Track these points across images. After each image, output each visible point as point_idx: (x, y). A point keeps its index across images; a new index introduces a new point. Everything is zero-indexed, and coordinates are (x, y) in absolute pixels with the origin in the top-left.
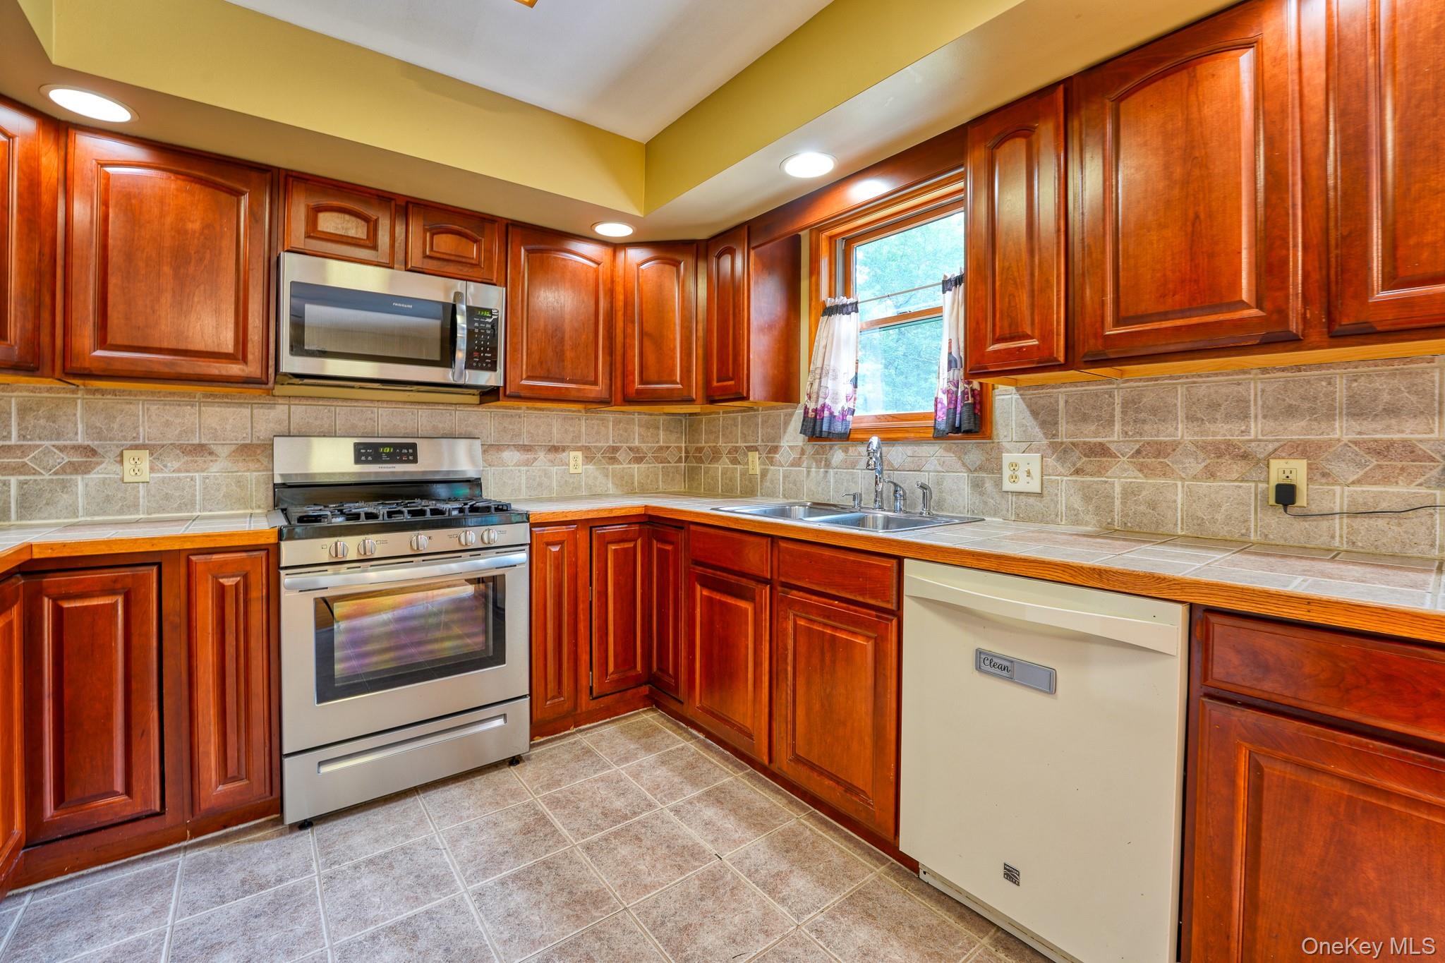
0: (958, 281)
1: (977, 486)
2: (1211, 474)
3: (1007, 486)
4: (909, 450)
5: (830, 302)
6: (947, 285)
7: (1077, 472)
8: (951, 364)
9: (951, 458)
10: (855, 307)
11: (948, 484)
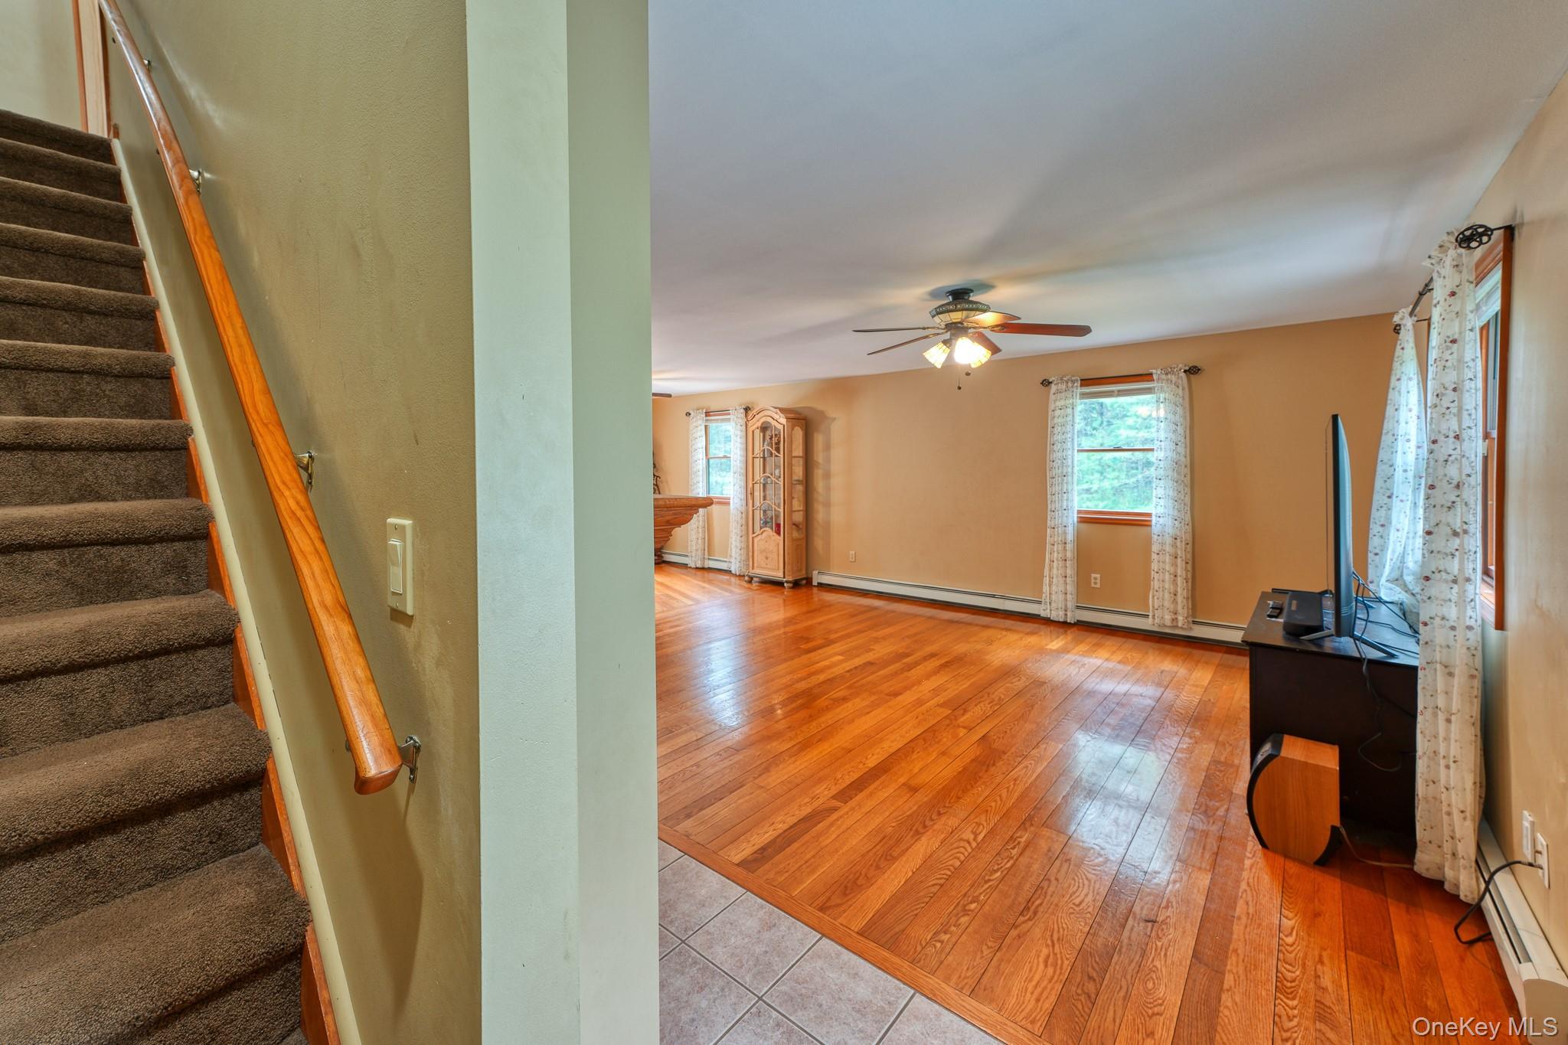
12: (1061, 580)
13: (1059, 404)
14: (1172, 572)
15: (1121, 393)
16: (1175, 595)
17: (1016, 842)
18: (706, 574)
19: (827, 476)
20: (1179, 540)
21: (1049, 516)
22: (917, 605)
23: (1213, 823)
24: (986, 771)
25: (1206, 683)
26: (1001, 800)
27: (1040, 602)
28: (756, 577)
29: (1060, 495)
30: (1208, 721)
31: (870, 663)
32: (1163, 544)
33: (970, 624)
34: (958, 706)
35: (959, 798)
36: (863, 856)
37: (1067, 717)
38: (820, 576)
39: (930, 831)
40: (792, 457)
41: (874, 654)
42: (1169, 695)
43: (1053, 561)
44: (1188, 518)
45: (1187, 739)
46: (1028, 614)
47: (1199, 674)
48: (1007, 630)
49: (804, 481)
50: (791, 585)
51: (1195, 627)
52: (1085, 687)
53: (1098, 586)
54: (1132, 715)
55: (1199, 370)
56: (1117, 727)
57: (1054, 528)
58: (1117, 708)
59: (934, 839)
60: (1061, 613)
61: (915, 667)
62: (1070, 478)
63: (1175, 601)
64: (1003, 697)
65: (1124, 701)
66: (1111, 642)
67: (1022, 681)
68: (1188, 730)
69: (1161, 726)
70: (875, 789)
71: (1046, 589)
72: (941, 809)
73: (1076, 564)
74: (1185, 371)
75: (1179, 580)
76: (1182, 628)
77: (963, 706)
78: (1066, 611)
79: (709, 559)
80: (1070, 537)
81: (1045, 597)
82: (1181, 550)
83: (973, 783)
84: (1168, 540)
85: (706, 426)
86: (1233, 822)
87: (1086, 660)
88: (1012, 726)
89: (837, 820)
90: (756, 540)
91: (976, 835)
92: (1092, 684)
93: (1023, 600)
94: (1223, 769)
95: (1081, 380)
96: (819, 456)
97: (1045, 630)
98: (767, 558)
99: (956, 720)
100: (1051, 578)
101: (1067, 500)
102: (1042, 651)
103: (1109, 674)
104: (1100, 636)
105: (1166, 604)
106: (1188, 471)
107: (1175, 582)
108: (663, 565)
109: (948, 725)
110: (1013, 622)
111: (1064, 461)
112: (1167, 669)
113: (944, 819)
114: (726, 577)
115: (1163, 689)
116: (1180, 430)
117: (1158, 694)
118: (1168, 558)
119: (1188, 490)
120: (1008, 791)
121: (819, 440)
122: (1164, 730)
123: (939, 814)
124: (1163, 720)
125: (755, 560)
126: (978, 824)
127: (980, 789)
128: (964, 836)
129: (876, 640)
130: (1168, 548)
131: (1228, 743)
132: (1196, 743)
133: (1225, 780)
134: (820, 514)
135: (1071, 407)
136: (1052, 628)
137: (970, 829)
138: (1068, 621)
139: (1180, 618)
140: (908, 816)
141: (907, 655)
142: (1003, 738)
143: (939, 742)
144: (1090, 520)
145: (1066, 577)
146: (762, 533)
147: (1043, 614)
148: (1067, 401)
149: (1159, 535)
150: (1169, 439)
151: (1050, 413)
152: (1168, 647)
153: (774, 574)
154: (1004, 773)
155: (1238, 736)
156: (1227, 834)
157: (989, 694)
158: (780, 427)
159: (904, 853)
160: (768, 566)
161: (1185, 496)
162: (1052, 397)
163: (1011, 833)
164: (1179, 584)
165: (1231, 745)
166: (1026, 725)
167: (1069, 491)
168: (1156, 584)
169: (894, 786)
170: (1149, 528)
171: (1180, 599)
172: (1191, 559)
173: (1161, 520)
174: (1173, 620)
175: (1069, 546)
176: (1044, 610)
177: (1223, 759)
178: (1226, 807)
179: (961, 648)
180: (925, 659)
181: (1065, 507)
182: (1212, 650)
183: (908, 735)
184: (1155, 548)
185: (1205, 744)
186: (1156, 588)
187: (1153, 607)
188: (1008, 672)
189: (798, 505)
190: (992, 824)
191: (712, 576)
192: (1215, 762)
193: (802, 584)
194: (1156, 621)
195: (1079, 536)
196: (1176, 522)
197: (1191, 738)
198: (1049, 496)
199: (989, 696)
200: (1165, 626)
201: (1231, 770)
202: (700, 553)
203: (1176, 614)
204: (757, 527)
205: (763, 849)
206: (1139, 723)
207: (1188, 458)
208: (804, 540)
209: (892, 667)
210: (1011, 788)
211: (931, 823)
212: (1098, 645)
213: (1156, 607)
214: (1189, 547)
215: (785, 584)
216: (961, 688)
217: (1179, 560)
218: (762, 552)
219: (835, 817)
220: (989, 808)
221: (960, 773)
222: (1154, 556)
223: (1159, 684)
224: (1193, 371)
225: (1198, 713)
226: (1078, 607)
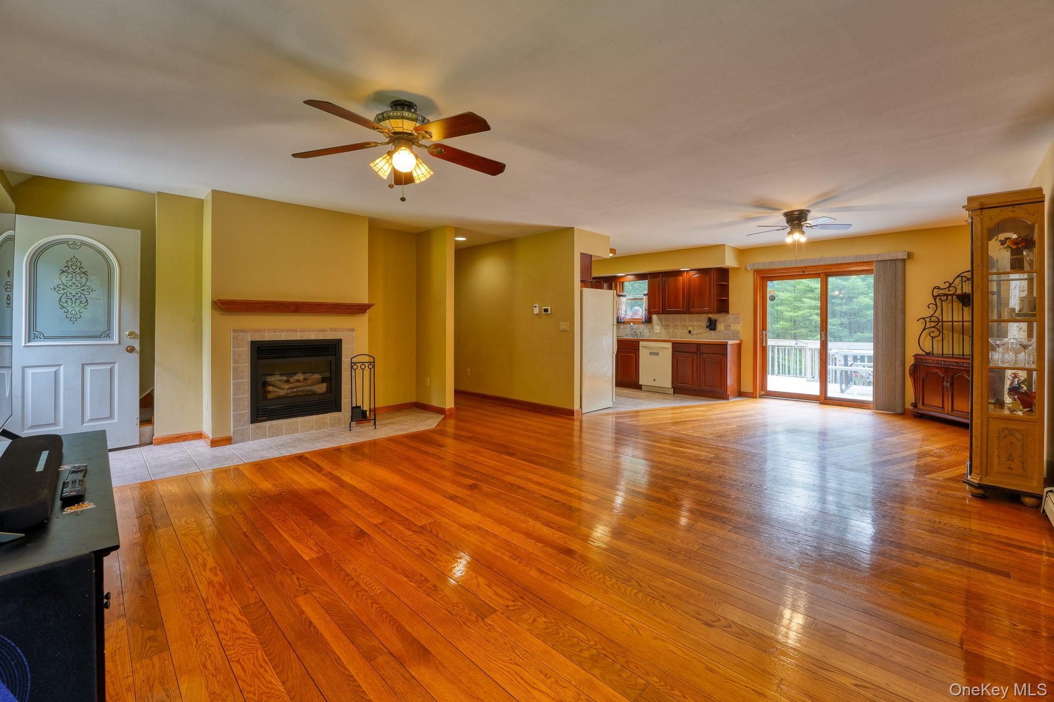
0: (646, 295)
1: (650, 332)
2: (682, 329)
3: (655, 332)
4: (637, 325)
5: (619, 294)
6: (644, 295)
7: (666, 329)
8: (645, 310)
9: (645, 327)
10: (625, 296)
11: (645, 332)
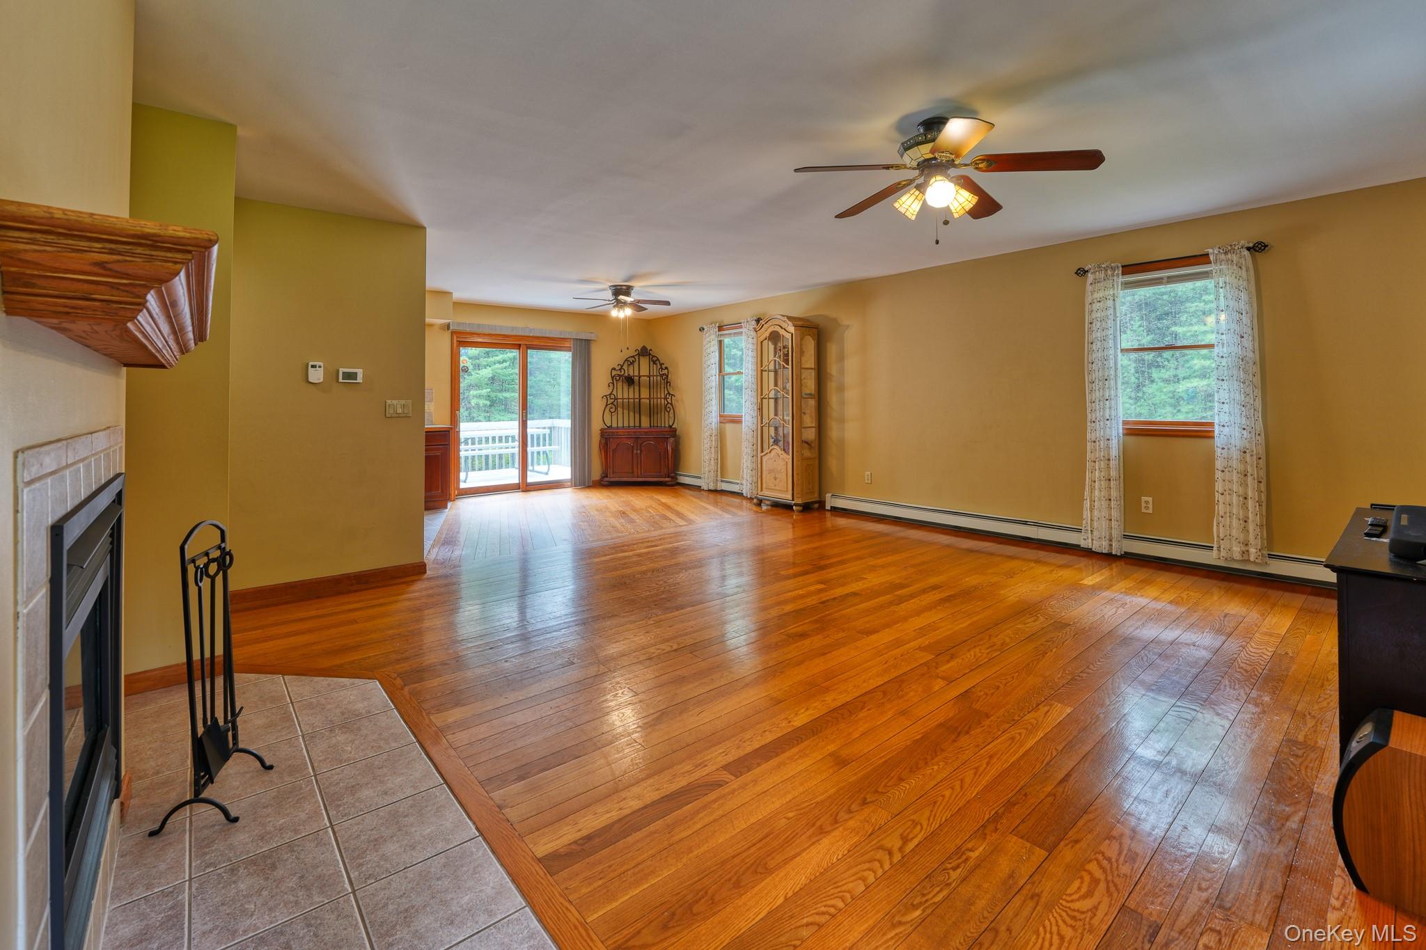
12: (1104, 504)
13: (1097, 295)
14: (1241, 493)
15: (1171, 280)
16: (1245, 521)
17: (964, 857)
18: (719, 497)
19: (841, 388)
20: (1248, 455)
21: (1089, 428)
22: (937, 532)
23: (1280, 840)
24: (954, 741)
25: (1283, 631)
26: (962, 787)
27: (1079, 531)
28: (768, 500)
29: (1101, 403)
30: (1283, 682)
31: (855, 594)
32: (1229, 459)
33: (992, 554)
34: (946, 650)
35: (901, 780)
36: (723, 863)
37: (1087, 670)
38: (833, 500)
39: (841, 829)
40: (802, 368)
41: (864, 584)
42: (1232, 646)
43: (1095, 482)
44: (1260, 426)
45: (1251, 708)
46: (1066, 544)
47: (1275, 620)
48: (1037, 561)
49: (816, 395)
50: (800, 508)
51: (1273, 562)
52: (1120, 632)
53: (1150, 511)
54: (1177, 671)
55: (1266, 246)
56: (1154, 688)
57: (1095, 442)
58: (1158, 661)
59: (841, 843)
60: (1105, 543)
61: (909, 600)
62: (1112, 382)
63: (1245, 530)
64: (1008, 640)
65: (1169, 652)
66: (1165, 578)
67: (1038, 622)
68: (1254, 694)
69: (1216, 687)
70: (788, 758)
71: (1086, 514)
72: (867, 796)
73: (1122, 485)
74: (1248, 249)
75: (1250, 503)
76: (1254, 562)
77: (952, 651)
78: (1111, 540)
79: (722, 481)
80: (1114, 452)
81: (1086, 523)
82: (1252, 465)
83: (929, 757)
84: (1235, 454)
85: (720, 342)
86: (1311, 841)
87: (1128, 599)
88: (1009, 679)
89: (715, 801)
90: (765, 459)
91: (905, 840)
92: (1129, 629)
93: (1060, 528)
94: (1300, 752)
95: (1122, 266)
96: (833, 368)
97: (1084, 562)
98: (775, 479)
99: (937, 668)
100: (1093, 501)
101: (1110, 408)
102: (1076, 587)
103: (1158, 616)
104: (1151, 571)
105: (1234, 533)
106: (1257, 369)
107: (1244, 506)
108: (676, 487)
109: (923, 675)
110: (1047, 553)
111: (1105, 363)
112: (1233, 612)
113: (867, 811)
114: (737, 500)
115: (1224, 638)
116: (1246, 319)
117: (1217, 644)
118: (1235, 477)
119: (1258, 392)
120: (975, 774)
121: (832, 350)
122: (1219, 692)
123: (864, 803)
124: (1220, 678)
125: (764, 481)
126: (915, 823)
127: (936, 767)
128: (888, 843)
129: (873, 569)
130: (1235, 464)
131: (1310, 714)
132: (1264, 712)
133: (1303, 772)
134: (834, 432)
135: (1112, 298)
136: (1094, 561)
137: (901, 831)
138: (1113, 553)
139: (1252, 550)
140: (817, 803)
141: (902, 586)
142: (992, 694)
143: (902, 696)
144: (1139, 431)
145: (1110, 500)
146: (770, 452)
147: (1083, 544)
148: (1107, 293)
149: (1223, 449)
150: (1232, 330)
151: (1087, 307)
152: (1237, 586)
153: (783, 496)
154: (978, 746)
155: (1325, 704)
156: (1301, 863)
157: (990, 636)
158: (788, 336)
159: (785, 864)
160: (777, 488)
161: (1254, 400)
162: (1089, 288)
163: (959, 842)
164: (1249, 508)
165: (1314, 717)
166: (1029, 679)
167: (1113, 397)
168: (1220, 509)
169: (817, 755)
170: (1211, 440)
171: (1251, 527)
172: (1265, 478)
173: (1226, 430)
174: (1243, 553)
175: (1113, 463)
176: (1085, 539)
177: (1301, 738)
178: (1301, 814)
179: (972, 580)
180: (924, 591)
181: (1108, 417)
182: (1293, 591)
183: (865, 684)
184: (1219, 464)
185: (1277, 715)
186: (1221, 513)
187: (1218, 536)
188: (1026, 609)
189: (809, 420)
190: (935, 825)
191: (725, 499)
192: (1290, 742)
193: (813, 508)
194: (1222, 555)
195: (1125, 453)
196: (1245, 432)
197: (1256, 705)
198: (1088, 404)
199: (989, 639)
200: (1234, 560)
201: (1313, 755)
202: (712, 474)
203: (1247, 545)
204: (766, 446)
205: (589, 838)
206: (1185, 683)
207: (1257, 352)
208: (817, 461)
209: (881, 599)
210: (981, 769)
211: (846, 817)
212: (1145, 582)
213: (1222, 536)
214: (1262, 463)
215: (794, 507)
216: (957, 628)
217: (1250, 479)
218: (770, 471)
219: (715, 797)
220: (941, 798)
221: (917, 741)
222: (1218, 474)
223: (1219, 631)
224: (1258, 248)
225: (1270, 670)
226: (1126, 537)
